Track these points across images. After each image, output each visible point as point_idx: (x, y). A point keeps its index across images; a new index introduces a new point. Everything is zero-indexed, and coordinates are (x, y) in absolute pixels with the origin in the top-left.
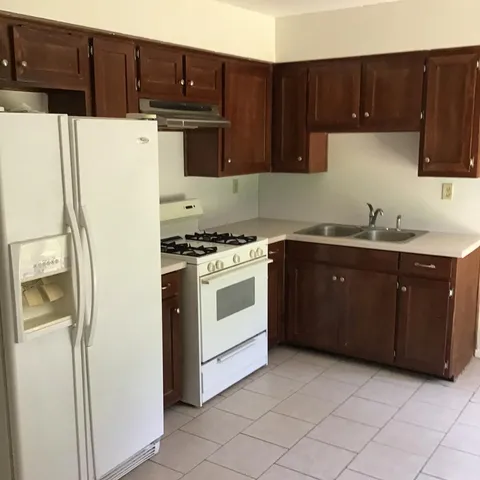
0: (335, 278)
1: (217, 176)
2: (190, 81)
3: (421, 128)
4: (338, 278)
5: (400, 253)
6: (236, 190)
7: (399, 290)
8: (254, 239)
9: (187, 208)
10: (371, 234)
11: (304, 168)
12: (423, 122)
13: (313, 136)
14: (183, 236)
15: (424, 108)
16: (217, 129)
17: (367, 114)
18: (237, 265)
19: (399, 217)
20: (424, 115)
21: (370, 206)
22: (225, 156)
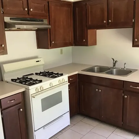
0: (97, 90)
1: (48, 49)
2: (30, 9)
3: (133, 26)
4: (98, 90)
5: (124, 81)
6: (61, 53)
7: (124, 97)
8: (62, 75)
9: (37, 62)
10: (113, 71)
11: (86, 44)
12: (134, 23)
13: (89, 31)
14: (34, 73)
15: (134, 17)
16: (47, 29)
17: (110, 21)
18: (52, 87)
19: (125, 64)
20: (134, 20)
21: (113, 59)
22: (51, 41)
